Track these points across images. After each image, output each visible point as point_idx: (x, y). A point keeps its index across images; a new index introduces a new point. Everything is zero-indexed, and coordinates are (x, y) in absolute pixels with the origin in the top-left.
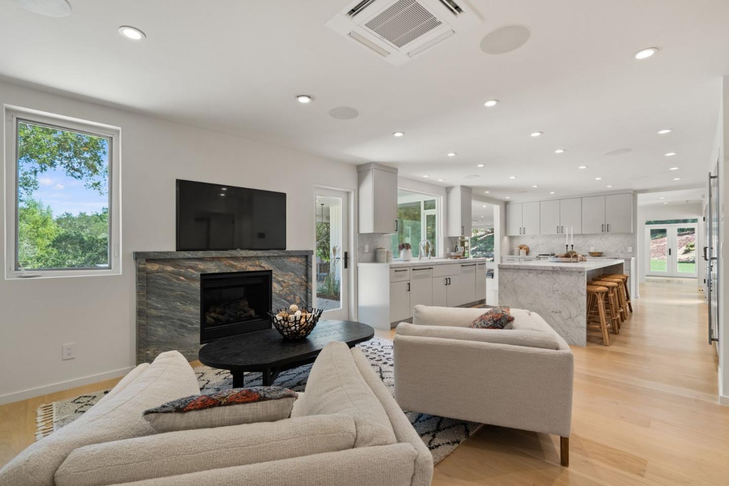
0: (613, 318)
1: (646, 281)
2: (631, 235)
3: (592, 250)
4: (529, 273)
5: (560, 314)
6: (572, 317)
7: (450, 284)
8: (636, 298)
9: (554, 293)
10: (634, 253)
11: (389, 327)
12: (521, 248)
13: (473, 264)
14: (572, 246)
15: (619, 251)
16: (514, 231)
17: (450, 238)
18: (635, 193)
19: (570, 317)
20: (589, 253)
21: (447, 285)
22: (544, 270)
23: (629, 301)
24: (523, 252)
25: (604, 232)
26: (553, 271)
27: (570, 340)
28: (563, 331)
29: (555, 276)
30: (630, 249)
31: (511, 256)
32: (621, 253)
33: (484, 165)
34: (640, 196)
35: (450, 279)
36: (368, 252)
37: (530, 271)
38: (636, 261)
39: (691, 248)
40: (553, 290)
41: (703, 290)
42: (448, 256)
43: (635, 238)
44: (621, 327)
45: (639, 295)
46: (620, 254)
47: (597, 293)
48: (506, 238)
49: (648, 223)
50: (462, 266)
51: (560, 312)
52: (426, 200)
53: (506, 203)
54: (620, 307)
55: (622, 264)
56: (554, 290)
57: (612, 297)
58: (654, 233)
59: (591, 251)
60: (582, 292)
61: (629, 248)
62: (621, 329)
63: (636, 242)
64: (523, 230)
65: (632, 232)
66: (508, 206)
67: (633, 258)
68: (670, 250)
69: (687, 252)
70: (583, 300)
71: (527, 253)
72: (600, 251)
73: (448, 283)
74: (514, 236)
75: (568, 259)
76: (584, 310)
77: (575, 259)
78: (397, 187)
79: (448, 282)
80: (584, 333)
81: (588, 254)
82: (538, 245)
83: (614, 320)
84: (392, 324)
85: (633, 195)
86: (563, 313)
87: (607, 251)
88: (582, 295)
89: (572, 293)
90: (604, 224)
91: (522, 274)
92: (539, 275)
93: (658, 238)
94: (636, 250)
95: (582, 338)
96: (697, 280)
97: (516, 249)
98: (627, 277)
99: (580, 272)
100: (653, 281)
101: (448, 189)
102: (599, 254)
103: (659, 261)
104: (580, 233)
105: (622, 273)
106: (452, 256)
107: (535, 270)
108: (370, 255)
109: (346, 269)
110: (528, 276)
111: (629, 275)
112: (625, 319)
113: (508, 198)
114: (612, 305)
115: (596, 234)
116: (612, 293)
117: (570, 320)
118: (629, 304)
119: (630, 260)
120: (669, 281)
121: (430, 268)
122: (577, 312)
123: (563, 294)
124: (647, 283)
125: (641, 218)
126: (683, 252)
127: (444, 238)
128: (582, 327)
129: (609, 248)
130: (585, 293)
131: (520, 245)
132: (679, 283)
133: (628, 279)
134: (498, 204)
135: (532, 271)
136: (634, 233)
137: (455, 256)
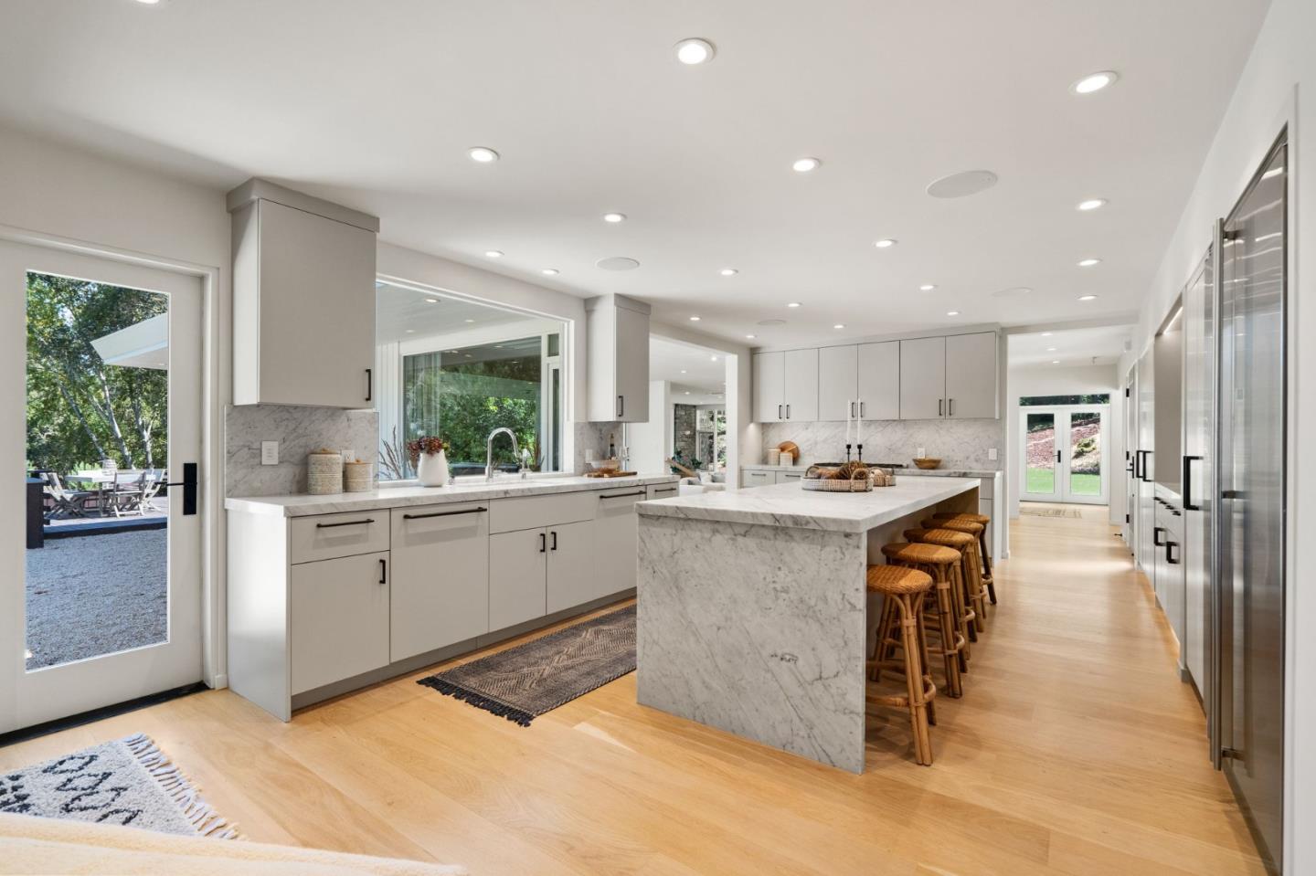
0: (949, 652)
1: (1021, 512)
2: (996, 422)
3: (921, 456)
4: (715, 531)
5: (791, 664)
6: (824, 675)
7: (554, 548)
8: (1004, 557)
9: (777, 598)
10: (1000, 461)
11: (285, 707)
12: (783, 449)
13: (636, 490)
14: (860, 447)
15: (972, 457)
16: (768, 413)
17: (594, 425)
18: (1002, 333)
19: (821, 678)
20: (915, 460)
21: (543, 551)
22: (753, 526)
23: (989, 580)
24: (786, 457)
25: (943, 417)
26: (776, 528)
27: (819, 749)
28: (801, 719)
29: (780, 544)
30: (992, 454)
31: (761, 467)
32: (977, 461)
33: (624, 216)
34: (1013, 341)
35: (554, 534)
36: (275, 462)
37: (716, 526)
38: (1004, 478)
39: (1085, 449)
40: (775, 589)
41: (1121, 535)
42: (588, 470)
43: (1003, 429)
44: (968, 663)
45: (1009, 552)
46: (974, 465)
47: (901, 596)
48: (752, 428)
49: (1026, 401)
50: (602, 497)
51: (794, 659)
52: (552, 333)
53: (753, 352)
54: (967, 603)
55: (975, 490)
56: (778, 587)
57: (945, 593)
58: (1034, 421)
59: (919, 457)
60: (853, 601)
61: (990, 450)
62: (968, 674)
63: (1005, 438)
64: (784, 411)
65: (997, 417)
66: (756, 356)
67: (998, 474)
68: (1059, 452)
69: (1079, 455)
70: (857, 626)
71: (795, 460)
72: (934, 456)
73: (550, 544)
74: (771, 424)
75: (844, 484)
76: (858, 658)
77: (860, 484)
78: (375, 270)
79: (548, 543)
80: (856, 729)
81: (913, 463)
82: (816, 443)
83: (951, 656)
84: (294, 698)
85: (1000, 337)
86: (800, 663)
87: (948, 457)
88: (853, 607)
89: (825, 600)
90: (942, 398)
91: (696, 534)
92: (740, 539)
93: (1036, 431)
94: (1005, 455)
95: (851, 744)
96: (1107, 509)
97: (774, 451)
98: (984, 523)
99: (847, 535)
100: (1032, 512)
101: (588, 304)
102: (933, 465)
103: (1037, 470)
104: (897, 418)
105: (975, 512)
106: (593, 471)
107: (730, 524)
108: (287, 473)
109: (190, 518)
110: (710, 540)
111: (989, 518)
112: (980, 630)
113: (750, 337)
114: (945, 613)
115: (929, 421)
116: (946, 580)
117: (819, 684)
118: (991, 587)
119: (992, 478)
120: (1058, 513)
121: (481, 510)
122: (839, 661)
123: (802, 601)
124: (1021, 516)
125: (1015, 391)
126: (1073, 454)
127: (576, 424)
128: (852, 712)
129: (953, 450)
130: (861, 600)
131: (780, 442)
132: (1075, 516)
133: (988, 525)
134: (735, 353)
135: (720, 528)
136: (1000, 418)
137: (599, 470)
